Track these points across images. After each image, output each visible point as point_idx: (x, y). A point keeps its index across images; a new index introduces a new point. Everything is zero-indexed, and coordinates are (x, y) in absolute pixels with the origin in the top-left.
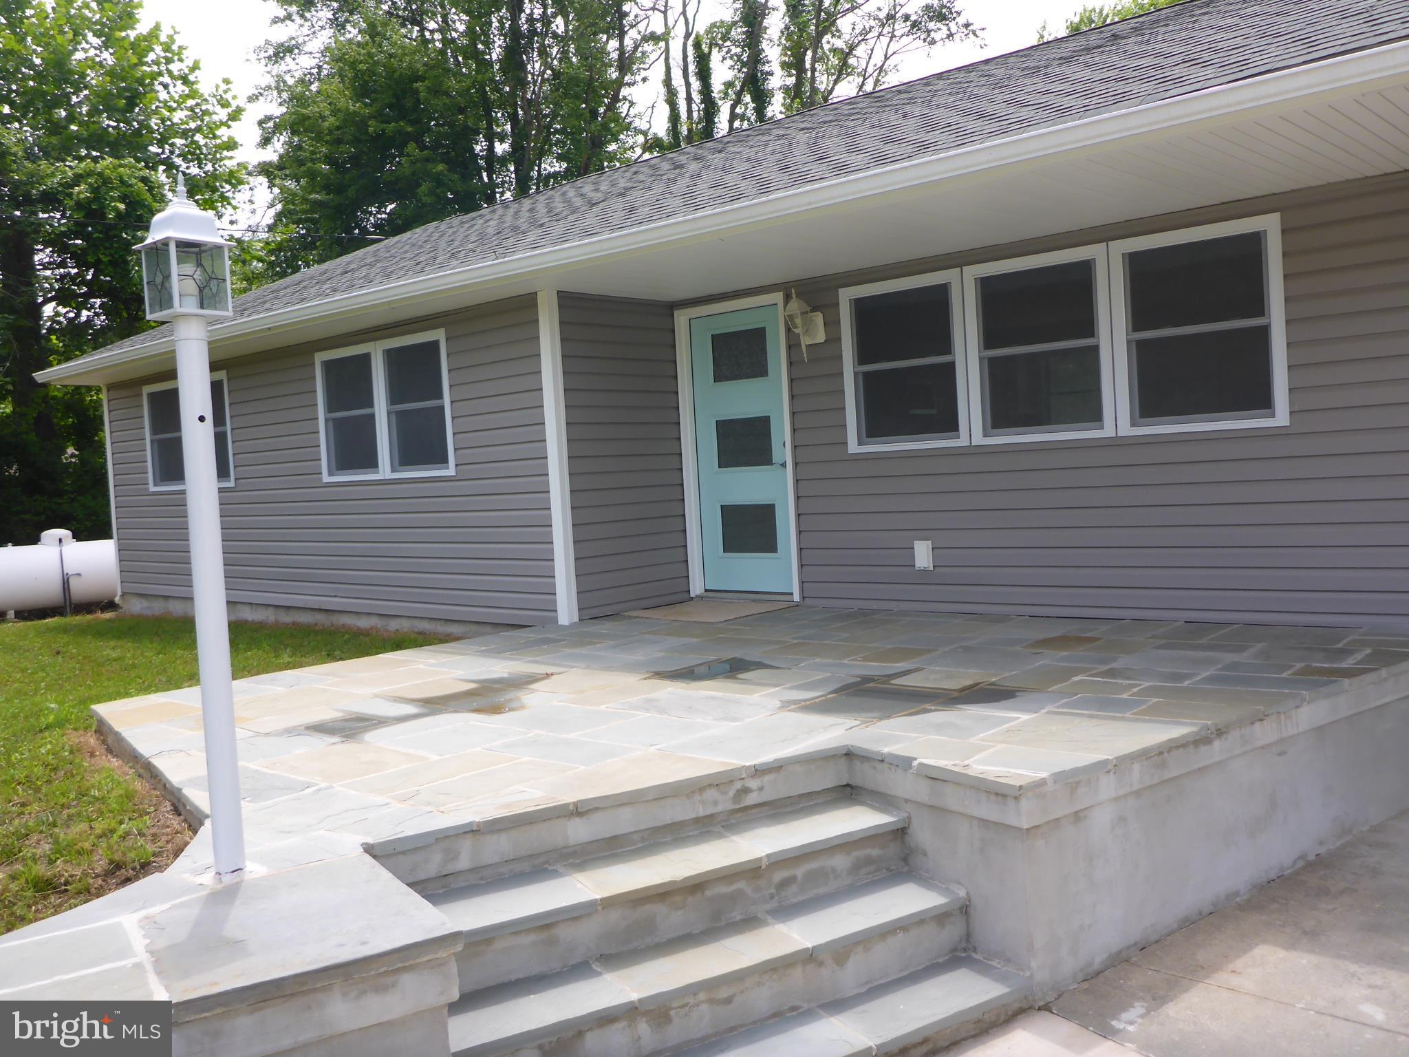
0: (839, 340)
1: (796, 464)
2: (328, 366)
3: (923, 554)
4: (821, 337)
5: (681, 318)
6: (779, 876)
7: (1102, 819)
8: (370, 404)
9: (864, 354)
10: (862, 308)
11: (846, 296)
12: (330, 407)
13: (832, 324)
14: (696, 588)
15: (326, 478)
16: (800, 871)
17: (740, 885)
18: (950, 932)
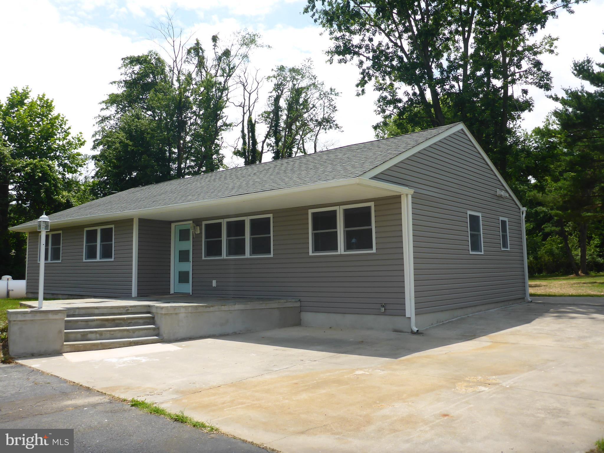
0: (202, 233)
1: (193, 262)
2: (87, 231)
3: (214, 283)
4: (199, 232)
5: (173, 225)
6: (129, 321)
7: (182, 315)
8: (96, 242)
9: (207, 237)
10: (207, 226)
11: (204, 223)
12: (87, 242)
13: (201, 229)
14: (172, 292)
15: (84, 261)
16: (133, 321)
17: (122, 322)
18: (156, 332)
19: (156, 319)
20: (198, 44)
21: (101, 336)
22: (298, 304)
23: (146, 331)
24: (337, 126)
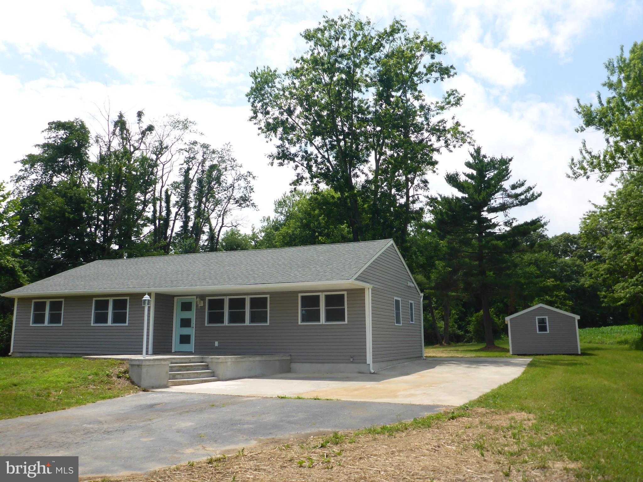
0: (205, 306)
1: (195, 327)
2: (96, 301)
3: (216, 344)
4: (202, 305)
5: (176, 299)
6: (194, 367)
7: (229, 363)
8: (108, 310)
9: (209, 309)
10: (210, 301)
11: (207, 298)
12: (96, 309)
13: (204, 303)
14: (173, 351)
15: (92, 325)
16: (196, 367)
17: (190, 368)
18: (212, 375)
19: (210, 366)
20: (121, 116)
21: (183, 376)
22: (289, 358)
23: (206, 374)
24: (253, 205)
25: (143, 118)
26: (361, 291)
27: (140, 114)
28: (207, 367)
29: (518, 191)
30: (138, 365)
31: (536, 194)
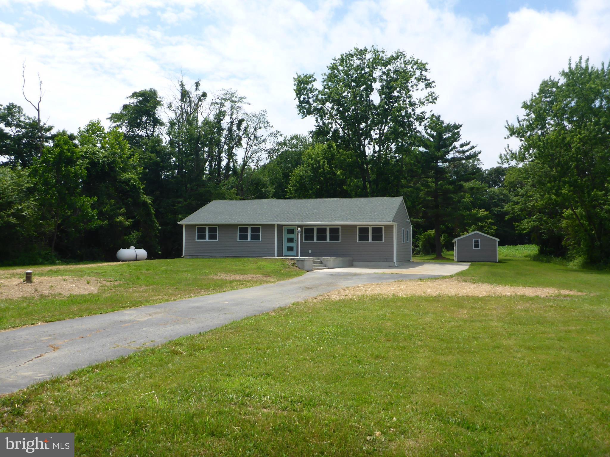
1: (297, 243)
2: (240, 228)
3: (310, 251)
5: (284, 227)
7: (332, 261)
8: (248, 232)
9: (305, 233)
10: (305, 229)
12: (240, 233)
13: (302, 230)
15: (238, 241)
16: (318, 262)
18: (325, 266)
19: (323, 262)
21: (315, 266)
22: (352, 259)
23: (322, 265)
25: (200, 88)
26: (391, 226)
27: (197, 84)
28: (321, 262)
29: (465, 148)
30: (302, 261)
31: (477, 152)
